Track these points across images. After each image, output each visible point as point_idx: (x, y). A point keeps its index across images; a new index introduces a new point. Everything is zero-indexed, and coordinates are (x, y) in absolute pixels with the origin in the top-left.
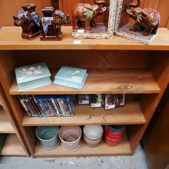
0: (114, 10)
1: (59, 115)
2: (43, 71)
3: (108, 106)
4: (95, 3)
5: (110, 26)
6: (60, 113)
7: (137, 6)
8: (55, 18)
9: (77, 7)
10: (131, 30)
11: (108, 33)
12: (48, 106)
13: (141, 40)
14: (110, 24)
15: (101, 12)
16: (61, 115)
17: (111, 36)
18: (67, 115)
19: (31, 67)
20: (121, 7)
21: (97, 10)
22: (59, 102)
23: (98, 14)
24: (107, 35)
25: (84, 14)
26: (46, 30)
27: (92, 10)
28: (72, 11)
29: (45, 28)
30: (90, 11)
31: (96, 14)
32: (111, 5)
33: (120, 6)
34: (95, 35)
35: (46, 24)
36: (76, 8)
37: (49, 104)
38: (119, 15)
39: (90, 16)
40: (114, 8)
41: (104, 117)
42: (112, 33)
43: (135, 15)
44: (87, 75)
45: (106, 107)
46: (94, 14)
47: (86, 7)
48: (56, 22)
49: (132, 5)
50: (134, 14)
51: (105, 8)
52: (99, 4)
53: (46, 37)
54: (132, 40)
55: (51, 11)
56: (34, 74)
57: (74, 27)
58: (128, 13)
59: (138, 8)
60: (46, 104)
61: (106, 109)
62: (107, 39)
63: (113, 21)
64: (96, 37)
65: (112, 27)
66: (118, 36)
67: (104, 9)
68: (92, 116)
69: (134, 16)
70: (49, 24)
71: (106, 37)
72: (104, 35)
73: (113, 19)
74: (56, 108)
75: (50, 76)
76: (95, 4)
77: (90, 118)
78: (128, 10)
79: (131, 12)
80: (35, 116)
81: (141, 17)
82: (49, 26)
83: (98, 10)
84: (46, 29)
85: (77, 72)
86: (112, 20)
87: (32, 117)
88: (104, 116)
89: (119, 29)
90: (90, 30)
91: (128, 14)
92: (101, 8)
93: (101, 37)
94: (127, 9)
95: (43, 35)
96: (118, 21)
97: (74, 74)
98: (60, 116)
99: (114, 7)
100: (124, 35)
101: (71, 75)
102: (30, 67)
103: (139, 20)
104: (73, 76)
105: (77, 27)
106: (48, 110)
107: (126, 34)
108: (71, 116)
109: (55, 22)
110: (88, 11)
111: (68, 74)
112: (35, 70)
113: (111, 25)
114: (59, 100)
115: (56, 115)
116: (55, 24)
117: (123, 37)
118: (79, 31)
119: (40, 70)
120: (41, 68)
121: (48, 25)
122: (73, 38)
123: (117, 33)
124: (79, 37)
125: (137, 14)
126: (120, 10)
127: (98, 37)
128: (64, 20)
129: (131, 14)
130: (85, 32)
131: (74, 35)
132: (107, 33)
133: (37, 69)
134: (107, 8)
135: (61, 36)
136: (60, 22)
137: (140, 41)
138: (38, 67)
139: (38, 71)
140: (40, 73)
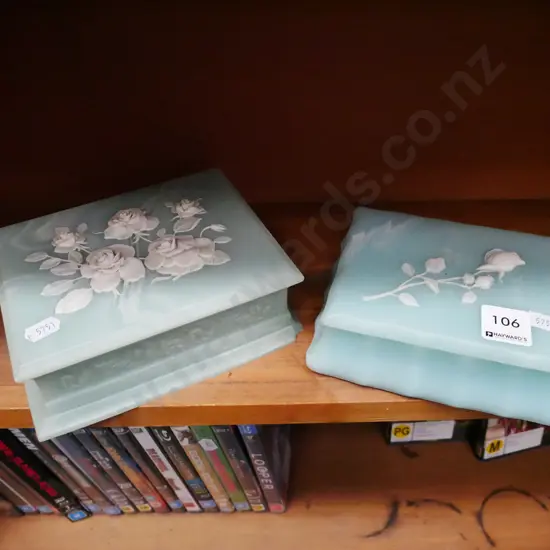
1: (191, 505)
2: (224, 241)
3: (503, 440)
6: (197, 498)
12: (113, 463)
16: (206, 504)
18: (240, 506)
19: (124, 216)
22: (185, 443)
37: (117, 457)
41: (479, 516)
45: (488, 444)
56: (151, 273)
60: (97, 455)
61: (487, 455)
68: (403, 510)
74: (169, 474)
77: (392, 521)
80: (43, 509)
87: (23, 513)
88: (477, 507)
98: (197, 508)
102: (112, 215)
106: (122, 486)
108: (267, 510)
112: (154, 236)
114: (185, 434)
115: (173, 505)
119: (195, 234)
120: (205, 221)
133: (170, 231)
138: (179, 209)
139: (183, 246)
140: (206, 267)
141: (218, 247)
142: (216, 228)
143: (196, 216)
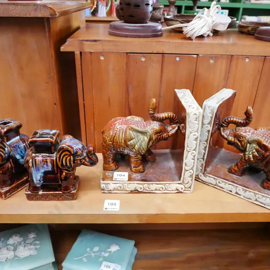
0: (196, 137)
2: (38, 247)
4: (151, 117)
5: (187, 168)
7: (245, 125)
8: (60, 156)
9: (111, 126)
10: (233, 171)
11: (183, 181)
13: (258, 199)
14: (186, 164)
15: (165, 135)
17: (190, 187)
20: (210, 128)
21: (157, 133)
23: (158, 139)
24: (181, 186)
25: (129, 143)
26: (40, 181)
27: (146, 133)
28: (103, 133)
29: (37, 177)
30: (141, 136)
31: (155, 140)
32: (190, 127)
33: (209, 126)
34: (153, 186)
35: (38, 170)
36: (110, 129)
38: (205, 143)
39: (141, 145)
40: (196, 133)
42: (190, 181)
43: (242, 145)
44: (136, 250)
46: (150, 140)
47: (132, 128)
48: (62, 165)
49: (232, 121)
50: (239, 140)
51: (174, 128)
52: (161, 120)
53: (41, 192)
54: (238, 195)
55: (52, 142)
56: (15, 256)
57: (107, 166)
58: (226, 136)
59: (247, 128)
62: (181, 192)
63: (194, 159)
64: (156, 190)
65: (191, 171)
66: (204, 182)
67: (172, 130)
69: (239, 144)
70: (47, 170)
71: (178, 190)
72: (174, 186)
73: (194, 155)
75: (53, 263)
76: (153, 120)
78: (224, 130)
79: (231, 136)
81: (257, 151)
82: (46, 173)
83: (159, 133)
84: (39, 178)
85: (114, 248)
86: (193, 157)
89: (205, 170)
90: (142, 172)
91: (226, 139)
92: (166, 127)
93: (166, 189)
94: (222, 128)
95: (33, 190)
96: (204, 153)
97: (106, 255)
99: (197, 131)
100: (219, 184)
101: (100, 260)
103: (251, 156)
104: (104, 263)
105: (112, 165)
107: (223, 182)
109: (59, 164)
110: (137, 137)
111: (93, 255)
112: (20, 244)
113: (191, 167)
116: (61, 169)
117: (215, 186)
118: (116, 174)
119: (31, 244)
120: (35, 239)
121: (42, 170)
122: (103, 191)
123: (202, 178)
124: (117, 190)
125: (245, 141)
126: (207, 134)
127: (159, 190)
128: (80, 160)
129: (231, 138)
130: (130, 179)
131: (104, 185)
132: (179, 182)
133: (25, 242)
134: (179, 127)
135: (75, 191)
136: (72, 163)
137: (256, 200)
138: (30, 235)
139: (26, 248)
140: (30, 255)
141: (36, 249)
142: (37, 242)
143: (33, 238)
